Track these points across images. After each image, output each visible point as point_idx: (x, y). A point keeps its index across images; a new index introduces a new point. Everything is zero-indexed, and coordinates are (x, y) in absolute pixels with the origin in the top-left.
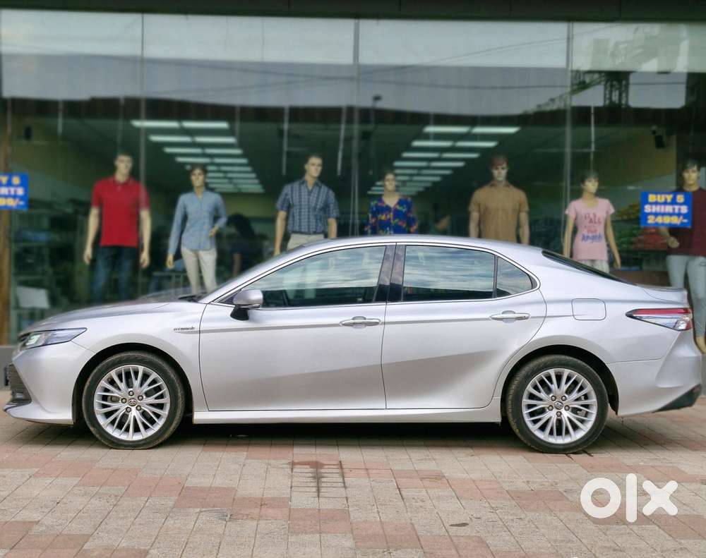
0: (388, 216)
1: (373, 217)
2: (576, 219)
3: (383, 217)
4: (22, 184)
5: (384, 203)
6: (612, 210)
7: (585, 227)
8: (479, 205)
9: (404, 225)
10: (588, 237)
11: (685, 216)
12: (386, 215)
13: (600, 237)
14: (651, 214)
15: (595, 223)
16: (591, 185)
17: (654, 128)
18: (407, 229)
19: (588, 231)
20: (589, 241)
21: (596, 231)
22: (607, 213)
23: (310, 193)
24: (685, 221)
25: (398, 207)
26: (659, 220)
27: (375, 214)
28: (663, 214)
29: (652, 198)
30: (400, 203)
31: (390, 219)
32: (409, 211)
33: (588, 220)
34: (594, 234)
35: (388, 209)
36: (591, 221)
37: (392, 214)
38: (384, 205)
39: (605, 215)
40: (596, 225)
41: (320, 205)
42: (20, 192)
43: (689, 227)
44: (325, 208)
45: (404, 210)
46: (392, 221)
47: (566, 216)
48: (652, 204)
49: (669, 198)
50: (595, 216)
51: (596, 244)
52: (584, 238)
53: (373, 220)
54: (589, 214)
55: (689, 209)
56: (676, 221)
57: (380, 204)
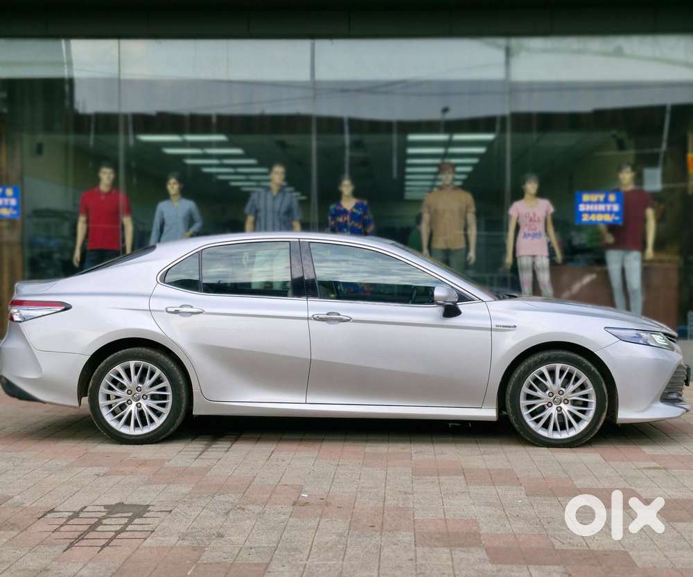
0: (345, 219)
1: (332, 220)
2: (518, 218)
3: (340, 220)
4: (15, 196)
5: (342, 206)
6: (552, 210)
7: (526, 225)
8: (429, 208)
9: (360, 227)
10: (529, 235)
11: (617, 214)
12: (343, 218)
13: (540, 235)
14: (585, 212)
15: (535, 221)
16: (531, 187)
17: (614, 132)
18: (363, 231)
19: (529, 229)
20: (530, 238)
21: (536, 229)
22: (547, 212)
23: (274, 198)
24: (617, 218)
25: (355, 211)
26: (593, 218)
27: (334, 216)
28: (597, 213)
29: (586, 197)
30: (357, 206)
31: (346, 221)
32: (365, 213)
33: (528, 219)
34: (535, 232)
35: (345, 212)
36: (531, 220)
37: (348, 217)
38: (342, 209)
39: (544, 214)
40: (535, 223)
41: (283, 209)
42: (13, 202)
43: (620, 223)
44: (289, 212)
45: (360, 213)
46: (349, 223)
47: (508, 217)
48: (586, 203)
49: (602, 197)
50: (534, 215)
51: (536, 241)
52: (526, 236)
53: (333, 223)
54: (529, 213)
55: (620, 207)
56: (608, 218)
57: (338, 208)
